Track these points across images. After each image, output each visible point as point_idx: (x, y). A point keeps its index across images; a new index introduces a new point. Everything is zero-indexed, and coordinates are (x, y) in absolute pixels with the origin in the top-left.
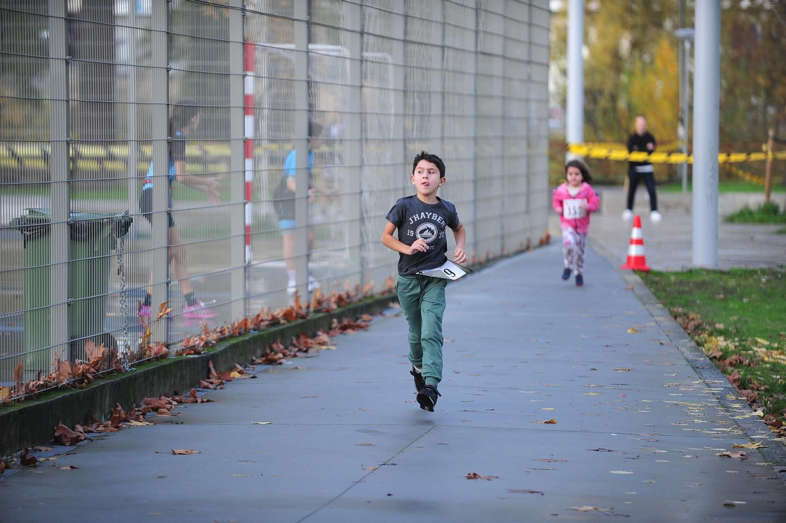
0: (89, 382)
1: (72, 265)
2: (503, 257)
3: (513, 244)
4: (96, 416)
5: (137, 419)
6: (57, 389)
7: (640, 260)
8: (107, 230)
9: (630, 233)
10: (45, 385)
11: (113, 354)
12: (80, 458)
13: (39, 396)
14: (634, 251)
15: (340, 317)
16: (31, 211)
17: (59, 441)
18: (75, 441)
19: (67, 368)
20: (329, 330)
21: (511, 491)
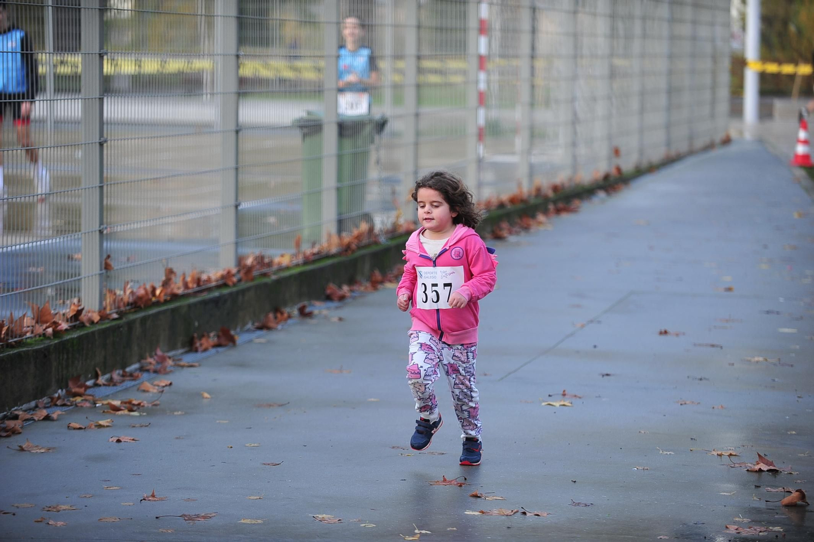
0: (353, 251)
1: (340, 157)
2: (691, 153)
3: (699, 143)
4: (359, 278)
5: (390, 281)
6: (328, 256)
7: (806, 157)
8: (368, 129)
9: (797, 133)
10: (318, 253)
11: (371, 230)
12: (347, 312)
13: (314, 262)
14: (801, 149)
15: (555, 202)
16: (309, 113)
17: (329, 298)
18: (342, 298)
19: (335, 240)
20: (546, 212)
21: (695, 345)
